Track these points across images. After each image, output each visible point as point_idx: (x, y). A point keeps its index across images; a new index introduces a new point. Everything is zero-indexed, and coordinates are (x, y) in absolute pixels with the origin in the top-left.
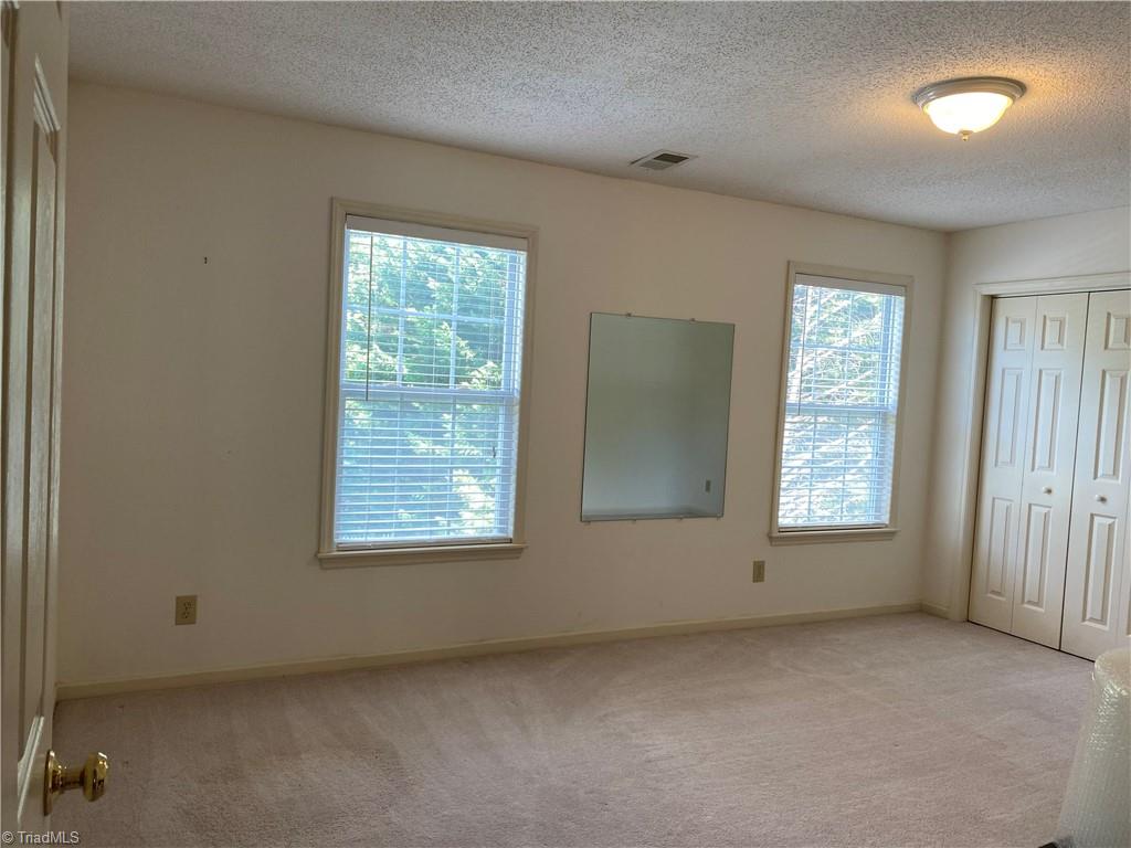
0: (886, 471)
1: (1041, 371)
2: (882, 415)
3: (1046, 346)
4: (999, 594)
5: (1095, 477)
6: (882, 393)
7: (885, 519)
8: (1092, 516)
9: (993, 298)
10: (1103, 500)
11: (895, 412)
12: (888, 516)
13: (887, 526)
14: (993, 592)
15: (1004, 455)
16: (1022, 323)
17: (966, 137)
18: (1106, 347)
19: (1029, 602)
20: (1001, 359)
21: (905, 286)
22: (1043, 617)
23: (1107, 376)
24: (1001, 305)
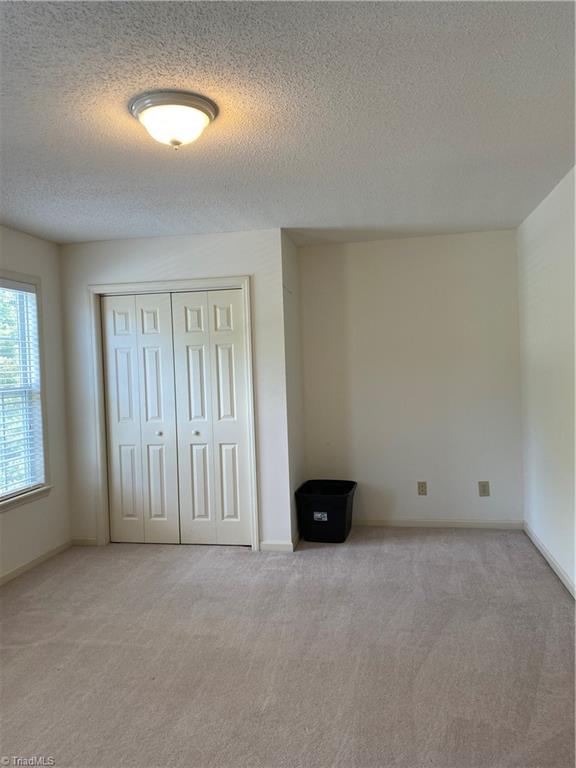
0: (36, 440)
1: (144, 350)
2: (29, 394)
3: (146, 331)
4: (132, 516)
5: (191, 419)
6: (25, 374)
7: (41, 479)
8: (191, 445)
9: (101, 297)
10: (197, 433)
11: (39, 390)
12: (43, 476)
13: (43, 485)
14: (128, 516)
15: (124, 412)
16: (126, 315)
17: (177, 147)
18: (187, 330)
19: (156, 516)
20: (112, 342)
21: (35, 285)
22: (166, 524)
23: (190, 351)
24: (109, 302)
